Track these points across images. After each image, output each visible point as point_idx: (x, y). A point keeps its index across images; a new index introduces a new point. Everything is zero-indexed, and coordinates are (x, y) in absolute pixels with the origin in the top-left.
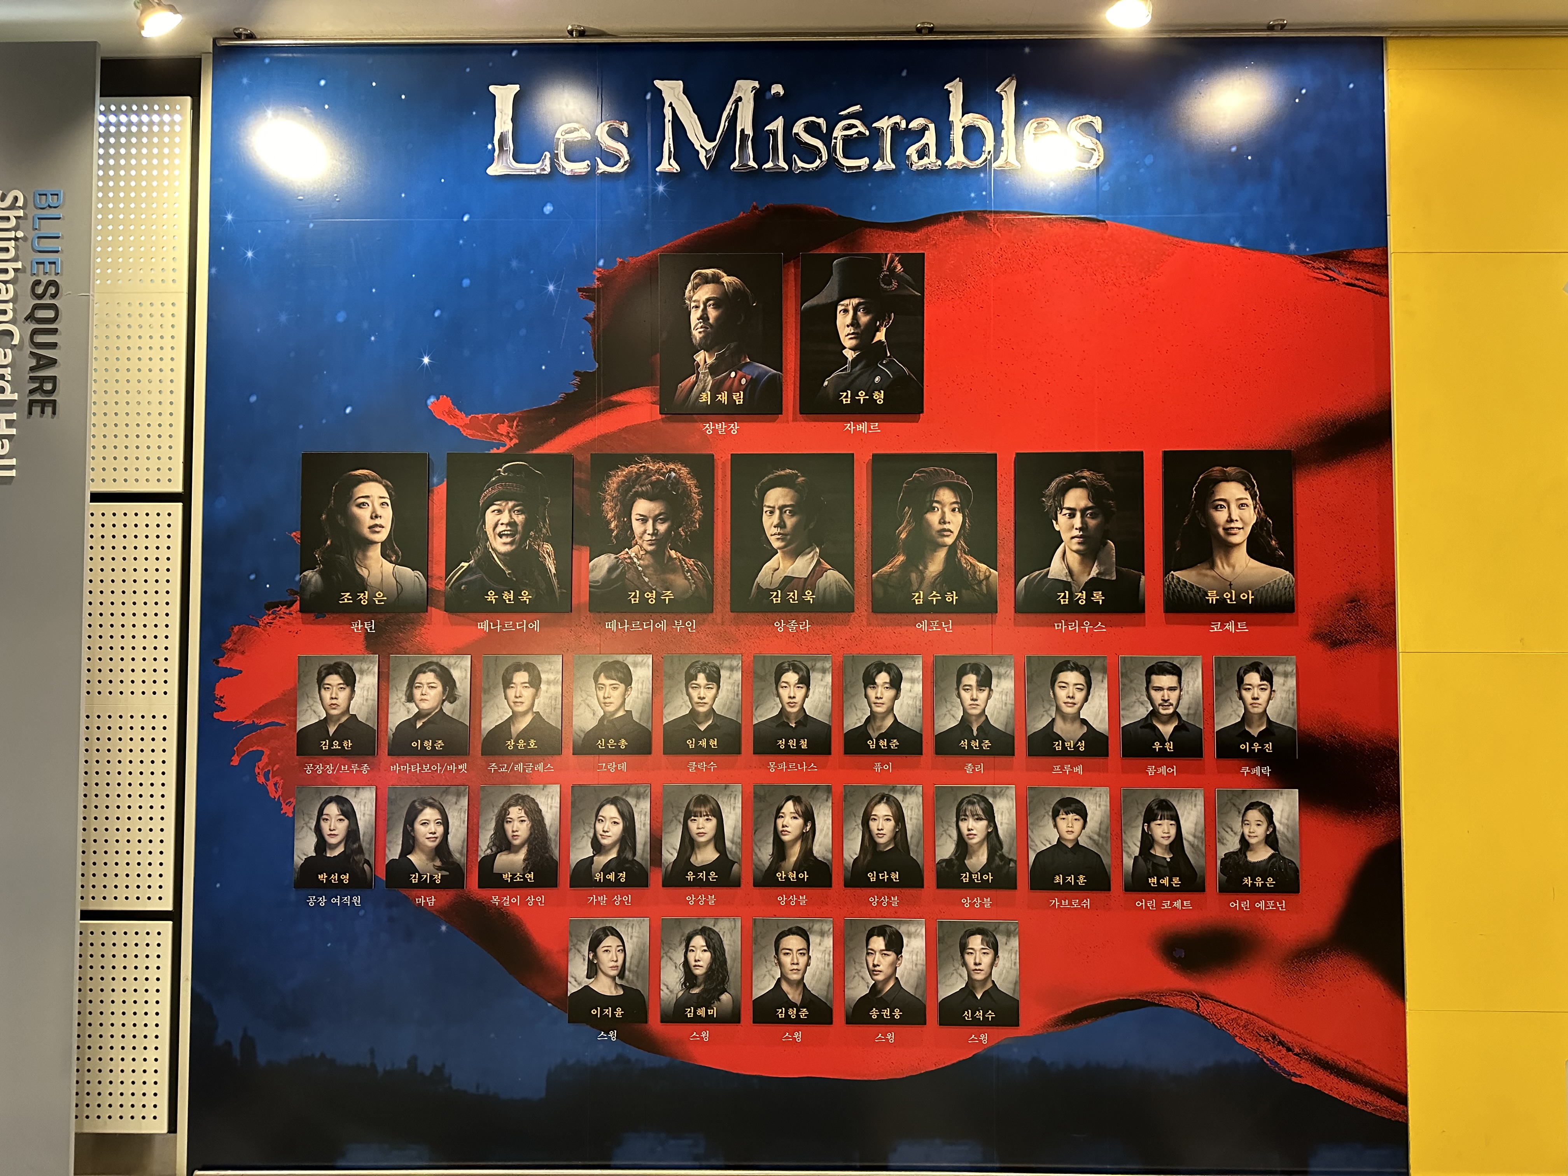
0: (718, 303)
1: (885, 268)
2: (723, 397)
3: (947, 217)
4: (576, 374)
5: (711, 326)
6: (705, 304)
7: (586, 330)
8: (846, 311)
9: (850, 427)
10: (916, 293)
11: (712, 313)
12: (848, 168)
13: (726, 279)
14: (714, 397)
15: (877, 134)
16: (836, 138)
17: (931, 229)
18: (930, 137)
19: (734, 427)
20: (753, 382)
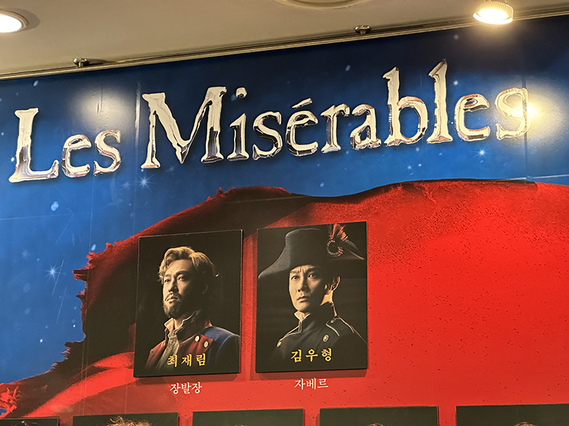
0: (186, 276)
1: (332, 237)
2: (188, 360)
3: (387, 188)
4: (68, 344)
5: (180, 296)
6: (175, 278)
7: (78, 306)
8: (297, 277)
9: (300, 383)
10: (360, 258)
11: (181, 285)
12: (300, 152)
13: (194, 255)
14: (180, 360)
15: (325, 121)
16: (289, 128)
17: (373, 200)
18: (371, 121)
19: (198, 387)
20: (214, 345)
